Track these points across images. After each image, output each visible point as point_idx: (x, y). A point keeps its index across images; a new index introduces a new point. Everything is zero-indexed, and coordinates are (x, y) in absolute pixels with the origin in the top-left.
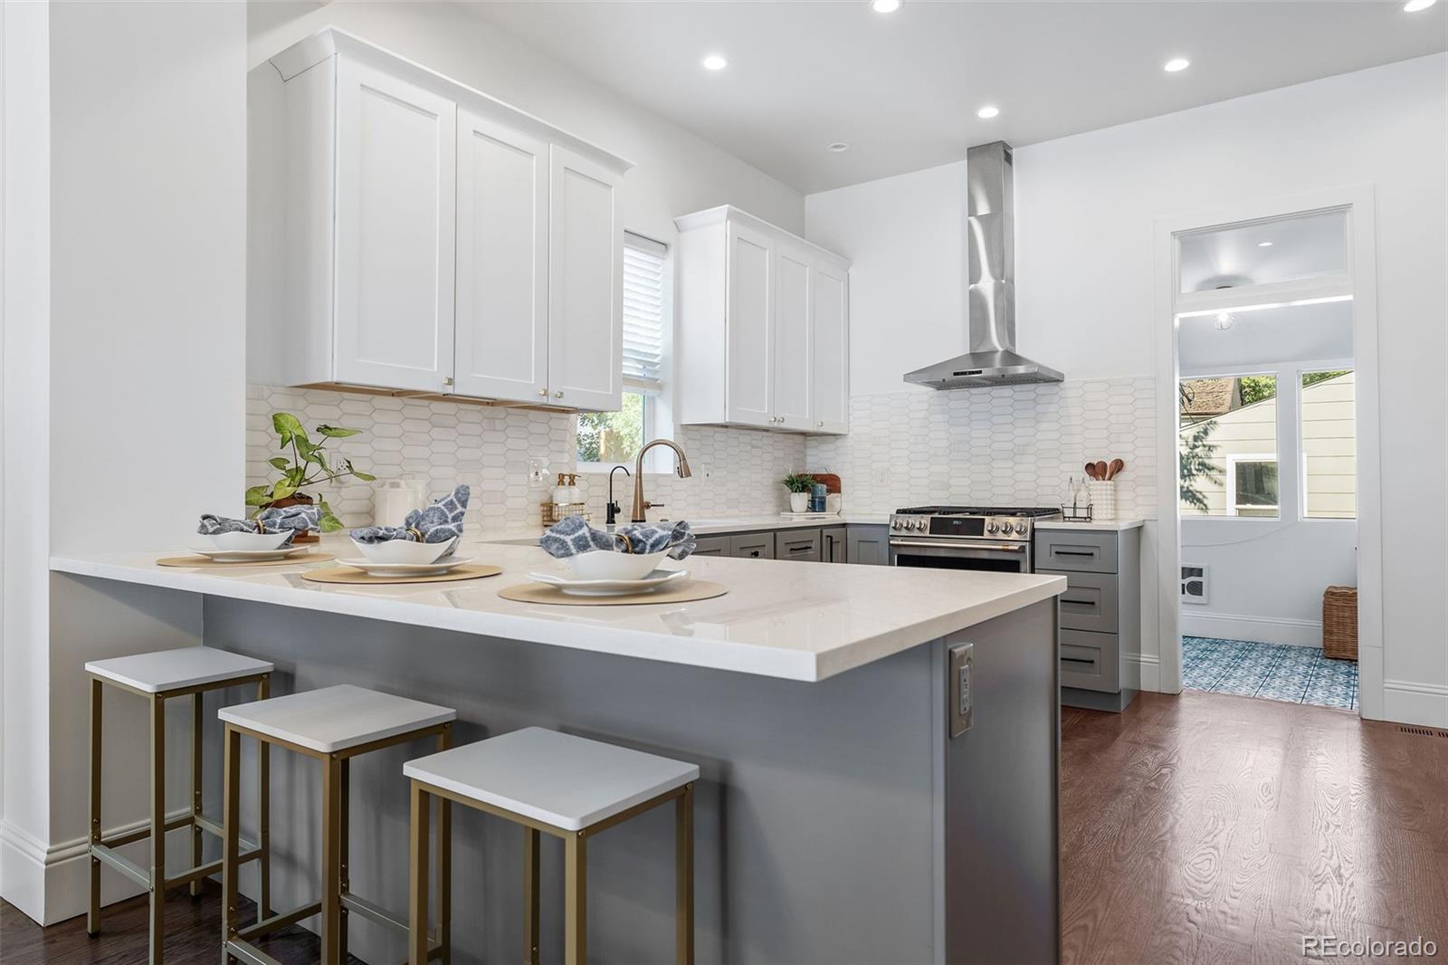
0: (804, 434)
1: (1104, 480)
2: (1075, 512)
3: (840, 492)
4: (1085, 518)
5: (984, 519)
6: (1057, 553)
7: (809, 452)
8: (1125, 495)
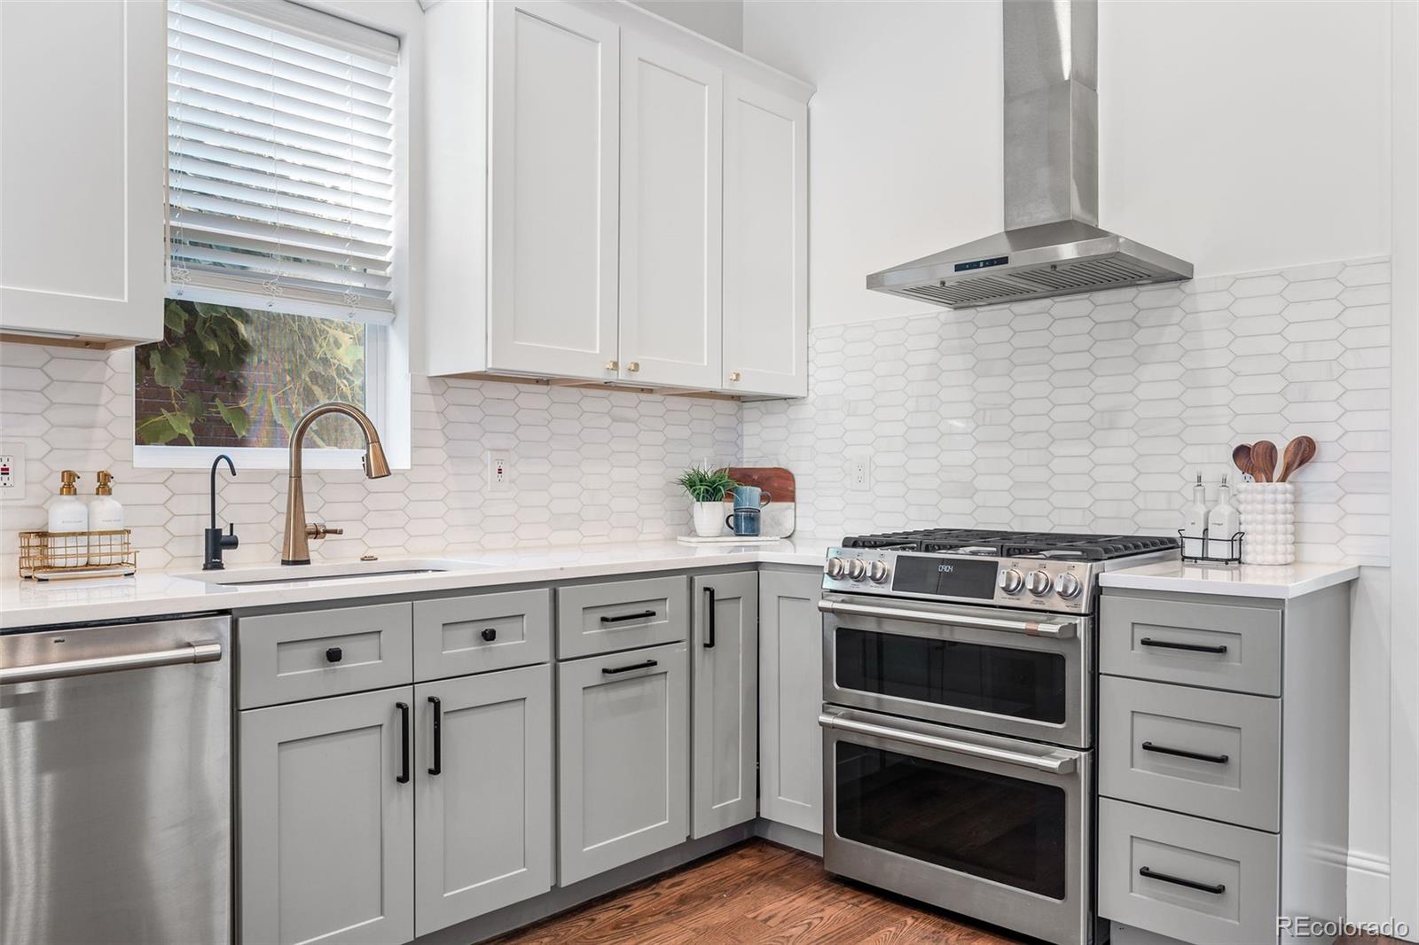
0: (739, 398)
1: (1269, 480)
2: (1204, 547)
3: (793, 499)
4: (1227, 561)
5: (997, 563)
6: (1146, 642)
7: (748, 428)
8: (1317, 513)
